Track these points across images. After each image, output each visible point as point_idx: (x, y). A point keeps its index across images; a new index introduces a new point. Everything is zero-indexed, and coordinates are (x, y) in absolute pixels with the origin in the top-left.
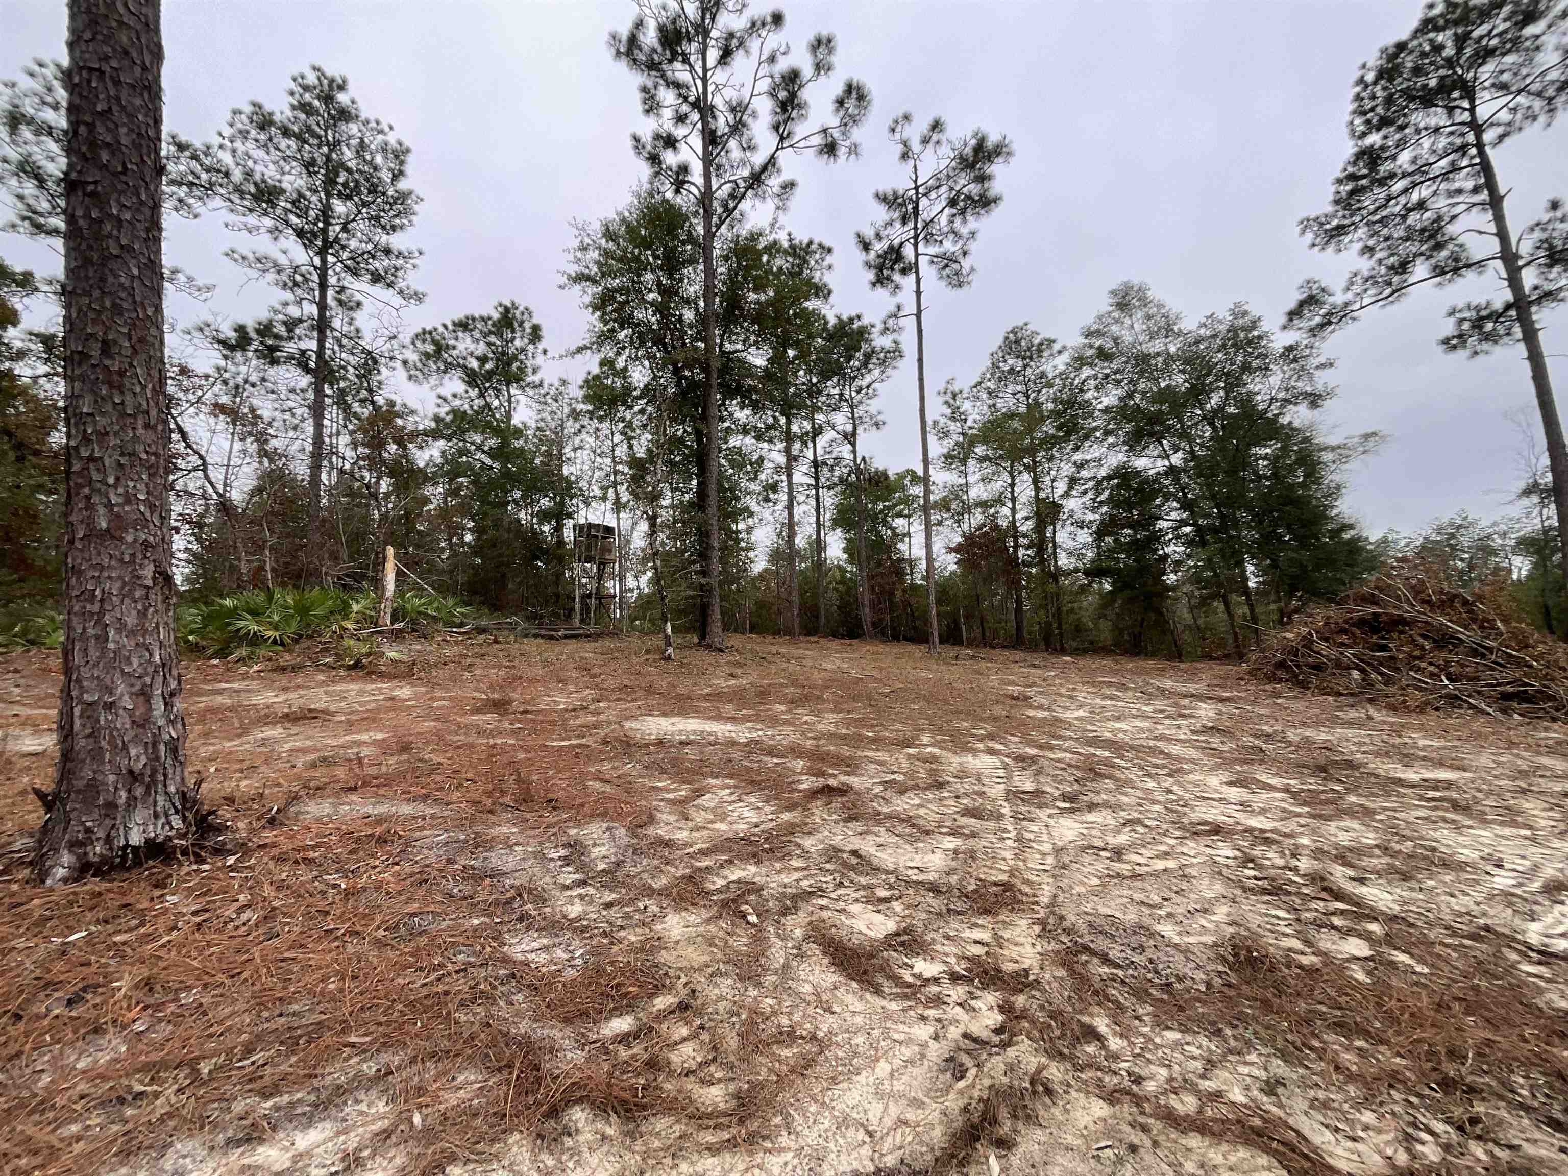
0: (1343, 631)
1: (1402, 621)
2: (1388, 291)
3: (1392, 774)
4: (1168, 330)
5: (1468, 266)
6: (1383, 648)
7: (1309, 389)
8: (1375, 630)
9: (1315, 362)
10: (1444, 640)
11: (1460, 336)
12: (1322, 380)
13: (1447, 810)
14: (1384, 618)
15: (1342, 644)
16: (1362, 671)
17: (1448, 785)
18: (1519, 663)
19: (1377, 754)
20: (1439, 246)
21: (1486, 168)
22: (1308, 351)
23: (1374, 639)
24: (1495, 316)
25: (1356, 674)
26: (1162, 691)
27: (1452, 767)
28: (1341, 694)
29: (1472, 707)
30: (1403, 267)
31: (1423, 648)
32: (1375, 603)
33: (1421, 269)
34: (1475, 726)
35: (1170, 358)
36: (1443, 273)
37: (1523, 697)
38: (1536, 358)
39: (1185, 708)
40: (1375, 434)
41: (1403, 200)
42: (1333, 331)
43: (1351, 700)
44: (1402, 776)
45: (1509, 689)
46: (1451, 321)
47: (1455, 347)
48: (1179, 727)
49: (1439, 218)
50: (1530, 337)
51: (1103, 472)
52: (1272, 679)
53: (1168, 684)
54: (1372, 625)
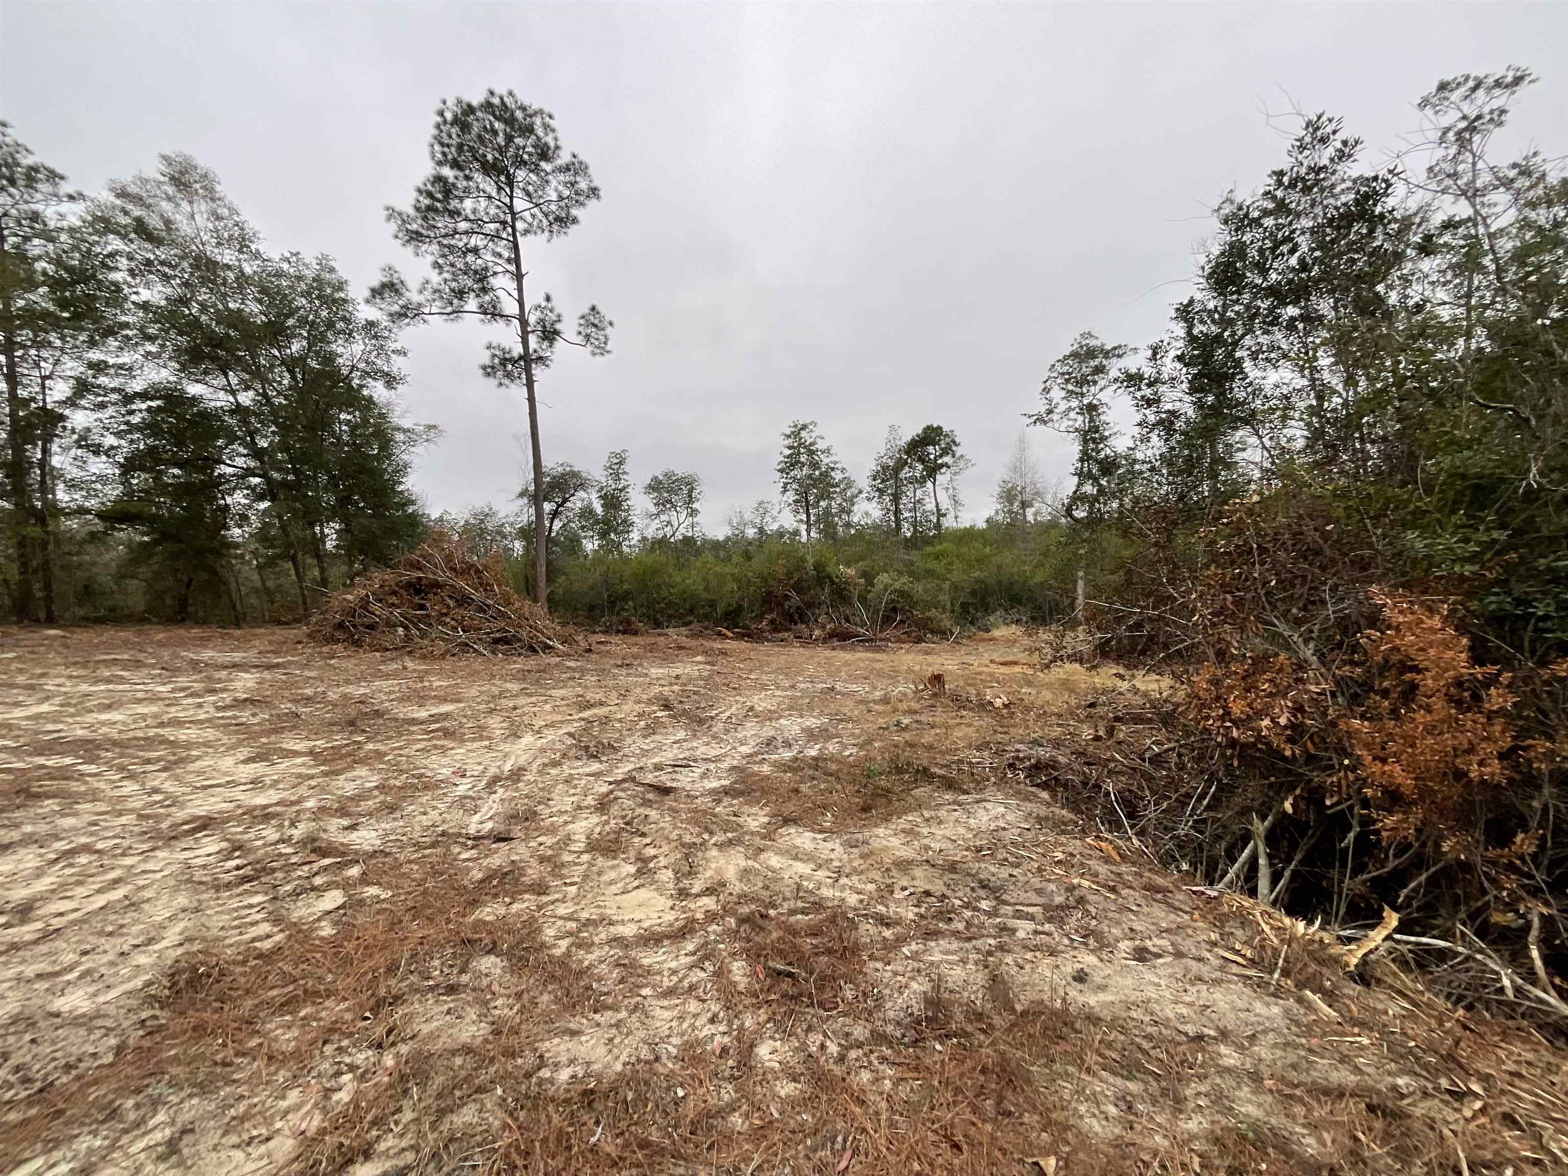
0: (394, 593)
1: (436, 585)
2: (449, 309)
3: (410, 716)
4: (243, 244)
5: (502, 316)
6: (422, 607)
7: (386, 369)
8: (418, 592)
9: (394, 346)
10: (463, 600)
11: (493, 367)
12: (398, 365)
13: (439, 739)
14: (424, 582)
15: (393, 604)
16: (406, 628)
17: (446, 716)
18: (503, 615)
19: (401, 700)
20: (484, 290)
21: (516, 248)
22: (387, 334)
23: (417, 600)
24: (514, 362)
25: (400, 631)
26: (195, 665)
27: (453, 701)
28: (387, 650)
29: (475, 651)
30: (460, 294)
31: (448, 607)
32: (420, 569)
33: (472, 304)
34: (476, 666)
35: (243, 279)
36: (485, 313)
37: (505, 641)
38: (531, 399)
39: (220, 681)
40: (435, 427)
41: (465, 239)
42: (408, 324)
43: (395, 654)
44: (416, 716)
45: (498, 635)
46: (488, 354)
47: (489, 374)
48: (200, 706)
49: (486, 269)
50: (530, 384)
51: (137, 386)
52: (331, 640)
53: (207, 654)
54: (418, 588)
